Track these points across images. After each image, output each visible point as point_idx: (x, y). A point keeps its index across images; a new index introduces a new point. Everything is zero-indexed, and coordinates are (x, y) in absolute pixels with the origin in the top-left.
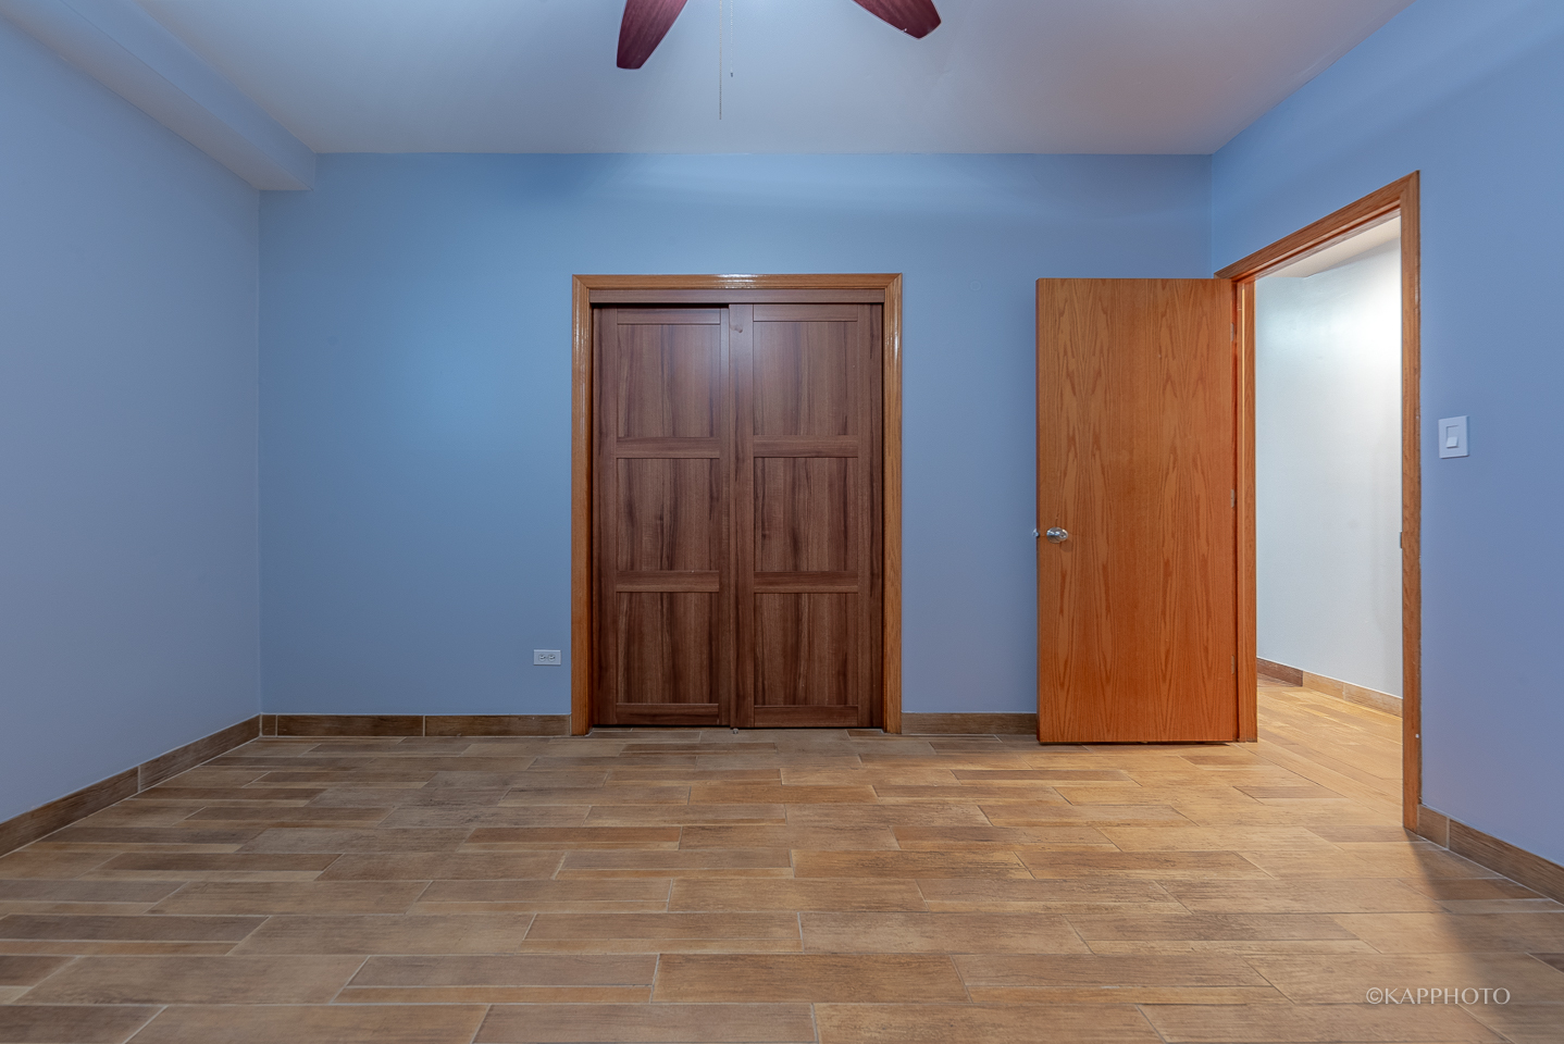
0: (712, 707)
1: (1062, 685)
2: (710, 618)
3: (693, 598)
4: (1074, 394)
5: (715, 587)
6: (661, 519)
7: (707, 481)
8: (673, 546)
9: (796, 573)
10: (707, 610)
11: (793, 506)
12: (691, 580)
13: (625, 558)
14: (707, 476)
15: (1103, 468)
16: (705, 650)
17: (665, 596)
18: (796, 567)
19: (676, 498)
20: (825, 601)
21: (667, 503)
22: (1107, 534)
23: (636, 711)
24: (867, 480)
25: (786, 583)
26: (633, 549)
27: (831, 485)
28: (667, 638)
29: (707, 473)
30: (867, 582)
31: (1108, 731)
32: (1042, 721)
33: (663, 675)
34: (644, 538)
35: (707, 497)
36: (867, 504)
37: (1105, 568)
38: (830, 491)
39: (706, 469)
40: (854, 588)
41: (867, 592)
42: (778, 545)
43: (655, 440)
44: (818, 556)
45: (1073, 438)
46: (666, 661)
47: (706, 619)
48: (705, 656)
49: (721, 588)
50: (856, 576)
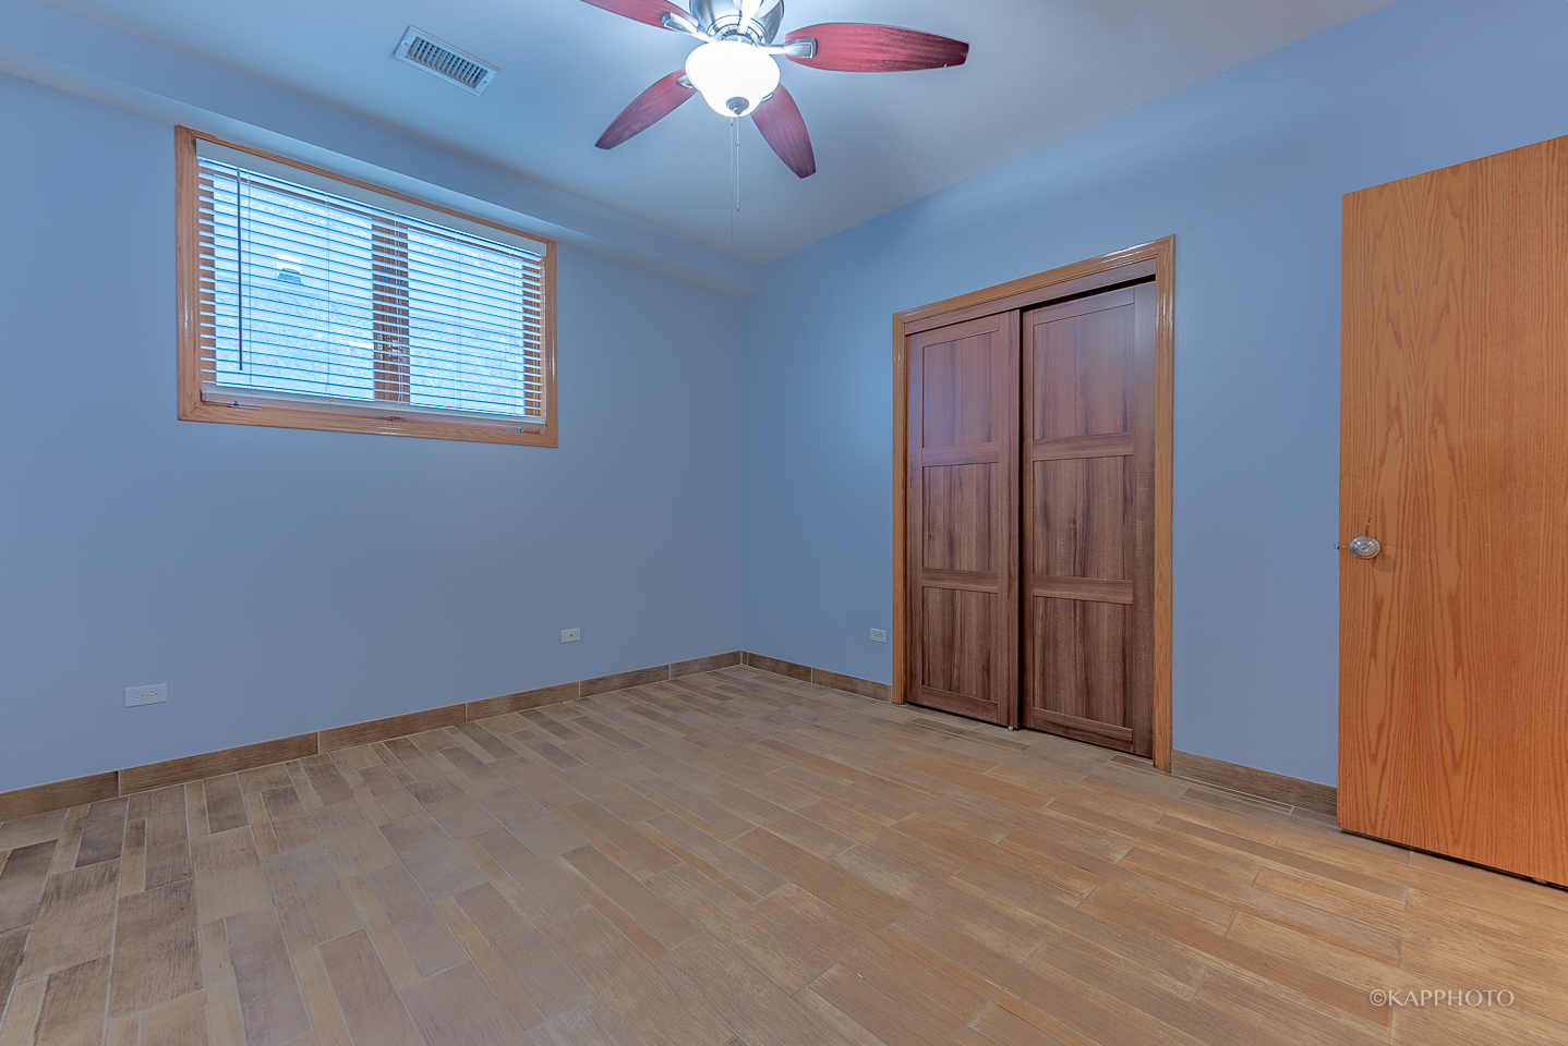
0: (1125, 731)
1: (1374, 758)
2: (1124, 633)
3: (1105, 609)
4: (1400, 345)
5: (1129, 599)
6: (1075, 522)
7: (1120, 481)
8: (1086, 551)
9: (951, 571)
10: (1120, 623)
11: (950, 509)
12: (1103, 588)
13: (1041, 561)
14: (1120, 476)
15: (1451, 450)
16: (1119, 667)
17: (1078, 603)
18: (952, 565)
19: (1089, 501)
20: (973, 598)
21: (1080, 506)
22: (1458, 548)
23: (1050, 719)
24: (1006, 484)
25: (944, 580)
26: (1048, 553)
27: (978, 491)
28: (1080, 649)
29: (1120, 472)
30: (1006, 584)
31: (1456, 842)
32: (1340, 798)
33: (1076, 686)
34: (1058, 543)
35: (1120, 499)
36: (1006, 508)
37: (1453, 599)
38: (978, 496)
39: (1120, 468)
40: (995, 589)
41: (1005, 593)
42: (939, 544)
43: (1068, 440)
44: (968, 559)
45: (1397, 410)
46: (1078, 672)
47: (1120, 633)
48: (1118, 674)
49: (1134, 601)
50: (997, 578)
